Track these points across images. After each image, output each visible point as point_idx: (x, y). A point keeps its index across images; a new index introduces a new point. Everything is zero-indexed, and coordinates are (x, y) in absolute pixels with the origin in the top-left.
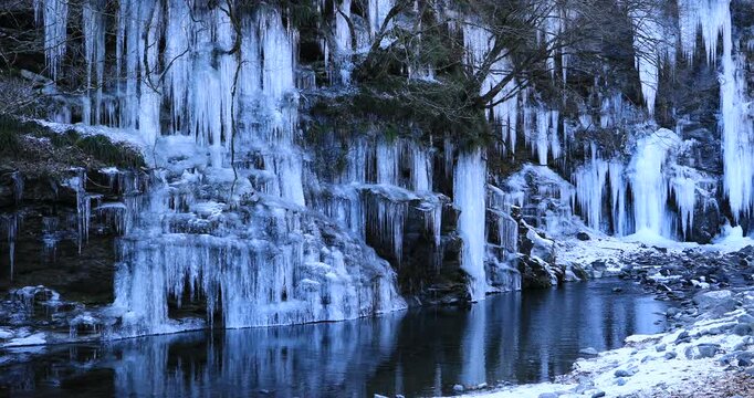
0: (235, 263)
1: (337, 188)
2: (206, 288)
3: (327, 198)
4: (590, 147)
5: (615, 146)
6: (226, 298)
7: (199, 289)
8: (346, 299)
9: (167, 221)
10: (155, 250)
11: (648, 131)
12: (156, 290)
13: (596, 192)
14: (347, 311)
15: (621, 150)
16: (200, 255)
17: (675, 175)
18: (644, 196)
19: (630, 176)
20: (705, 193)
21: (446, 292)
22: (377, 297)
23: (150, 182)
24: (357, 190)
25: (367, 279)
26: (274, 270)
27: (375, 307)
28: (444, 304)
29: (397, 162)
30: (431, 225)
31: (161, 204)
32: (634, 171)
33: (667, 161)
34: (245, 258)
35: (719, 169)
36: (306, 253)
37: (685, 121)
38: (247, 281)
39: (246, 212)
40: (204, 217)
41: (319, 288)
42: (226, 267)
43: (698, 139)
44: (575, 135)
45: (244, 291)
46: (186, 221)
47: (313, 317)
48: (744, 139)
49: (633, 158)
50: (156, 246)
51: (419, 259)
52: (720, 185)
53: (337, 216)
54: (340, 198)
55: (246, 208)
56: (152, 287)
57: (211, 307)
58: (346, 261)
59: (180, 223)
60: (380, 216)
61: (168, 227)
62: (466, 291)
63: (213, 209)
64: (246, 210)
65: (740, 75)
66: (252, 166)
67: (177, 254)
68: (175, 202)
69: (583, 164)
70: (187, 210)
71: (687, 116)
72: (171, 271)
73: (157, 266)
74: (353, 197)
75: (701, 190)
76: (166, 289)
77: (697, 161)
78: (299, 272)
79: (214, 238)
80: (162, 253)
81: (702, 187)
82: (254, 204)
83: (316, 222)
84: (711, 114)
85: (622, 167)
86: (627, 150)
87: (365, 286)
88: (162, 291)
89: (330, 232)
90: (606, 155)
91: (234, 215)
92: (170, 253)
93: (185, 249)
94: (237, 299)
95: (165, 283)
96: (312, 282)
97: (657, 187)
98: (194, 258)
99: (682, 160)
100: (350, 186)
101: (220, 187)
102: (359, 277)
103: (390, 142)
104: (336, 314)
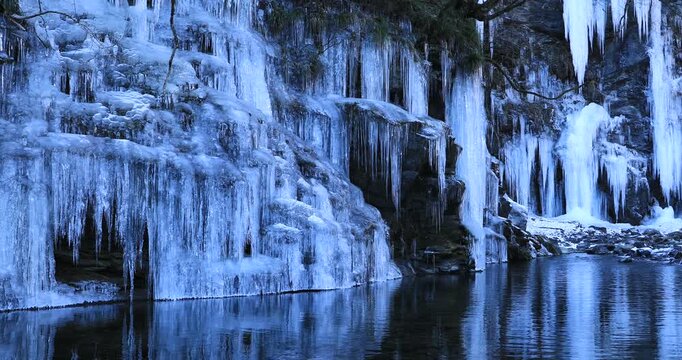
0: (172, 191)
1: (310, 99)
2: (122, 229)
3: (298, 112)
4: (519, 121)
5: (544, 121)
6: (156, 248)
7: (109, 232)
8: (338, 257)
9: (57, 112)
10: (34, 158)
11: (577, 106)
12: (34, 229)
13: (525, 168)
14: (338, 276)
15: (551, 125)
16: (112, 173)
17: (606, 152)
18: (575, 173)
19: (560, 152)
20: (636, 172)
21: (447, 257)
22: (371, 258)
23: (27, 45)
24: (337, 104)
25: (359, 230)
26: (234, 207)
27: (369, 272)
28: (442, 273)
29: (387, 71)
30: (435, 159)
31: (47, 82)
32: (565, 147)
33: (597, 138)
34: (189, 184)
35: (648, 147)
36: (278, 184)
37: (612, 97)
38: (191, 222)
39: (188, 112)
40: (121, 112)
41: (299, 238)
42: (156, 196)
43: (627, 116)
44: (503, 108)
45: (185, 239)
46: (91, 115)
47: (291, 284)
48: (674, 117)
49: (563, 134)
50: (36, 151)
51: (411, 210)
52: (651, 163)
53: (311, 138)
54: (315, 114)
55: (188, 106)
56: (26, 223)
57: (130, 265)
58: (333, 201)
59: (80, 119)
60: (371, 141)
61: (58, 121)
62: (468, 256)
63: (135, 102)
64: (187, 109)
65: (668, 51)
66: (194, 48)
67: (73, 167)
68: (71, 83)
69: (511, 139)
70: (91, 98)
71: (614, 92)
72: (61, 198)
73: (37, 187)
74: (333, 114)
75: (633, 168)
76: (51, 227)
77: (626, 138)
78: (270, 212)
79: (137, 146)
80: (47, 165)
81: (634, 166)
82: (199, 102)
83: (287, 142)
84: (639, 90)
85: (551, 143)
86: (557, 126)
87: (358, 240)
88: (45, 230)
89: (307, 158)
90: (535, 131)
91: (168, 115)
92: (62, 165)
93: (87, 160)
94: (174, 251)
95: (51, 217)
96: (287, 228)
97: (588, 165)
98: (104, 176)
99: (612, 137)
100: (327, 100)
101: (146, 70)
102: (350, 227)
103: (378, 44)
104: (324, 280)
